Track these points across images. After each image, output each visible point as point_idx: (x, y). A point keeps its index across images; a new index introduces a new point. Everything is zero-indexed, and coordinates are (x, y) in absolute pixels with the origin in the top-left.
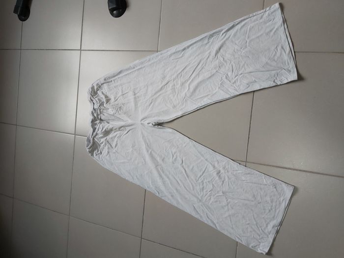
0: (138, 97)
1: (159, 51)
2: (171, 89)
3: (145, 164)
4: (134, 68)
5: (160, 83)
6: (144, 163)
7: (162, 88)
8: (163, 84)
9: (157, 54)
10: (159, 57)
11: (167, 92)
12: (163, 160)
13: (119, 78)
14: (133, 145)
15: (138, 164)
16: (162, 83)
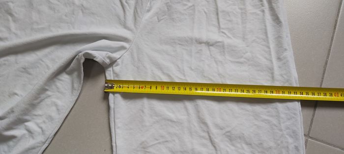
0: (199, 52)
1: (306, 142)
2: (193, 150)
3: (32, 29)
4: (279, 59)
5: (219, 121)
6: (35, 26)
7: (205, 124)
8: (214, 131)
9: (301, 132)
10: (290, 140)
11: (191, 133)
12: (25, 70)
13: (263, 11)
14: (85, 9)
15: (39, 12)
16: (217, 126)
